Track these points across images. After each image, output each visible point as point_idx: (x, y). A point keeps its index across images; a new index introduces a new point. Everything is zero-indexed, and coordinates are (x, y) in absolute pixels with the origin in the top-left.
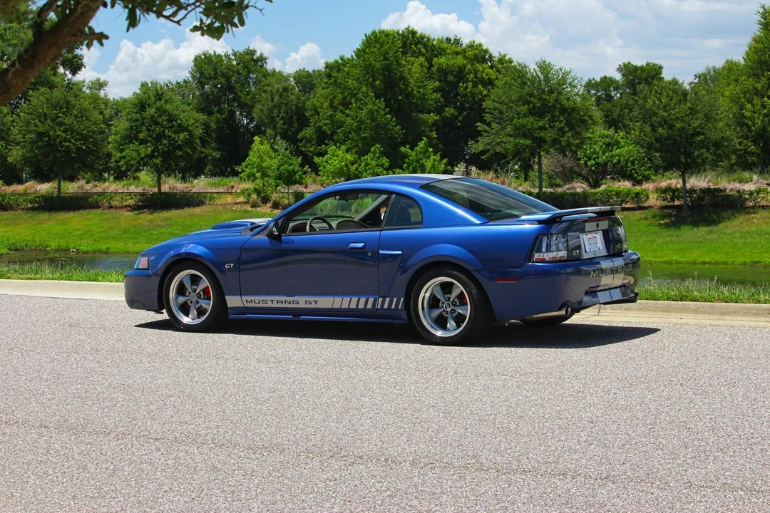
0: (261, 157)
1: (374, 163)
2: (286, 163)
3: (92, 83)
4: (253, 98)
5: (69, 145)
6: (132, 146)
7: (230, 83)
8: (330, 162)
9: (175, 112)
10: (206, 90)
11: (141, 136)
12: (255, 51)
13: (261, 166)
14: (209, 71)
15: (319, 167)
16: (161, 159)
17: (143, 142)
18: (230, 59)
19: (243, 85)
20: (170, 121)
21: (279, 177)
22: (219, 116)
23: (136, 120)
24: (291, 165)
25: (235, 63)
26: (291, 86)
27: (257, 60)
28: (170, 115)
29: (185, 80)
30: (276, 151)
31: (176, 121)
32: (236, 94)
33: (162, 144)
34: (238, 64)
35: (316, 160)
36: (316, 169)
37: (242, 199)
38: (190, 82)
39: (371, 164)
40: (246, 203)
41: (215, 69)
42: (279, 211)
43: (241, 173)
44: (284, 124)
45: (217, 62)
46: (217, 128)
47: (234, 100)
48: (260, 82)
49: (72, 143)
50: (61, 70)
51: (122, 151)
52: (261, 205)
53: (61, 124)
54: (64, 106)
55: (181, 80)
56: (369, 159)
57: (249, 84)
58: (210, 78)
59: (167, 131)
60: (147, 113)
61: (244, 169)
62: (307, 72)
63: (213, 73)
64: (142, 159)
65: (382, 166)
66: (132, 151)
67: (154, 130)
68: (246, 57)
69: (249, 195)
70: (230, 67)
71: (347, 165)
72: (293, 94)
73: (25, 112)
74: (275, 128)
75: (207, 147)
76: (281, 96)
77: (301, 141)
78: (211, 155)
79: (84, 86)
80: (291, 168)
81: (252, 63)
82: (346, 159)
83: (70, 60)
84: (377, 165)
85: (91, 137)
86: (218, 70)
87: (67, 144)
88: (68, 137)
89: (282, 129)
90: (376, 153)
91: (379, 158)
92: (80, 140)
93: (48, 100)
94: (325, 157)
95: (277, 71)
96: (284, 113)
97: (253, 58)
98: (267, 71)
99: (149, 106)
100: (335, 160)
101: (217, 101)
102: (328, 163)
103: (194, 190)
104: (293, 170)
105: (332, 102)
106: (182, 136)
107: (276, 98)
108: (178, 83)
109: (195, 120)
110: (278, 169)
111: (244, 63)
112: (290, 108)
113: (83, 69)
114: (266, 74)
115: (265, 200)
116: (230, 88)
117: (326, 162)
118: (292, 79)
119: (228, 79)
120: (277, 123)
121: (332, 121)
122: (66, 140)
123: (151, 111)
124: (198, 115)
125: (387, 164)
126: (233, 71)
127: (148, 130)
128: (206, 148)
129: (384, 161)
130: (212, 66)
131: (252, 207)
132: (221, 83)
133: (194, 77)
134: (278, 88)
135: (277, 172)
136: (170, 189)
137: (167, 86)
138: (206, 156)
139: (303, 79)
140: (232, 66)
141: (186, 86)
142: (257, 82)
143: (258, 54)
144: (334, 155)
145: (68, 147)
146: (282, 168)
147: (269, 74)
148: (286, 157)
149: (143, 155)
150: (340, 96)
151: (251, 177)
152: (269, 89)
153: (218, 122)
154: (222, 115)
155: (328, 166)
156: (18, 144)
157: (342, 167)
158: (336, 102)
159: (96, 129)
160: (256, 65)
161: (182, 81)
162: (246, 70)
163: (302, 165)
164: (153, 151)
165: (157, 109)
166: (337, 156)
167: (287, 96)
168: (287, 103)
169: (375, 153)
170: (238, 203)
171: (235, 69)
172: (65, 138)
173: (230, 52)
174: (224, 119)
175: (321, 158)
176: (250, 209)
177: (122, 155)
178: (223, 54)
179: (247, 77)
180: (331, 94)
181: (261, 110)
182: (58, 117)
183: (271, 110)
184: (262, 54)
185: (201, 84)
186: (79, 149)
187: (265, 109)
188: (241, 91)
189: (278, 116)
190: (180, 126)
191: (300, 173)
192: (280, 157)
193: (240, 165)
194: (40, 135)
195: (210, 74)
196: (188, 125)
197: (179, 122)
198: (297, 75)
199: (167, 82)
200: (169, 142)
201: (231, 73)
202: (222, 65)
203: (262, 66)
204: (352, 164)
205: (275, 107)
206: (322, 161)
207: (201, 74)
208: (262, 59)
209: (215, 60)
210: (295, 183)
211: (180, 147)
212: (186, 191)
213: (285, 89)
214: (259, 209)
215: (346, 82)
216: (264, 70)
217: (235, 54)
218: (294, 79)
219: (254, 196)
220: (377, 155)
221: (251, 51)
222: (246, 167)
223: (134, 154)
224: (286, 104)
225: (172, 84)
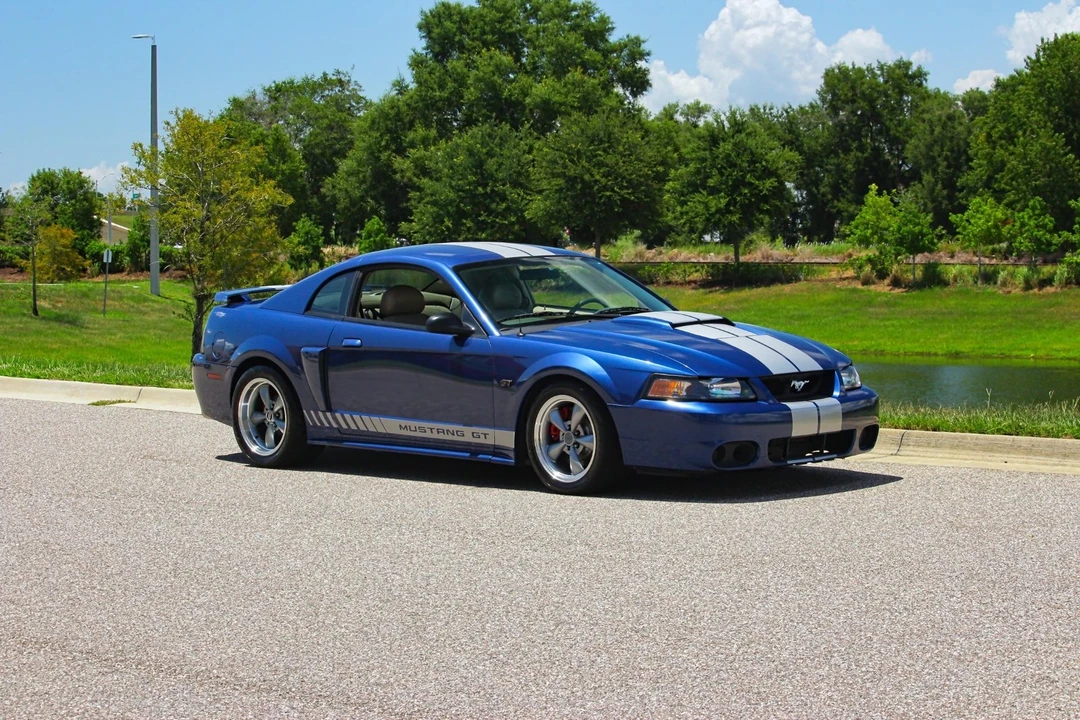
0: (877, 213)
1: (1032, 223)
2: (910, 221)
3: (688, 107)
4: (907, 129)
5: (611, 196)
6: (698, 197)
7: (873, 107)
8: (972, 221)
9: (759, 151)
10: (840, 118)
11: (711, 182)
12: (911, 63)
13: (878, 226)
14: (844, 90)
15: (957, 227)
16: (738, 216)
17: (713, 191)
18: (874, 76)
19: (893, 110)
20: (752, 162)
21: (900, 242)
22: (859, 154)
23: (704, 160)
24: (919, 224)
25: (881, 80)
26: (958, 114)
28: (752, 153)
29: (811, 104)
30: (896, 204)
31: (761, 163)
32: (883, 124)
33: (740, 194)
34: (886, 82)
35: (953, 218)
36: (952, 231)
37: (851, 273)
38: (818, 106)
39: (1028, 224)
40: (856, 278)
41: (853, 88)
42: (900, 290)
43: (849, 236)
44: (948, 167)
45: (856, 80)
46: (855, 172)
47: (880, 132)
48: (917, 106)
49: (616, 192)
50: (619, 89)
51: (683, 203)
52: (877, 281)
53: (600, 165)
54: (606, 139)
55: (805, 104)
56: (1026, 217)
57: (903, 109)
58: (846, 102)
59: (748, 176)
60: (721, 150)
61: (854, 230)
62: (981, 92)
63: (850, 94)
64: (712, 215)
65: (1044, 226)
66: (697, 202)
67: (730, 175)
68: (897, 71)
69: (860, 268)
70: (874, 87)
71: (996, 226)
72: (961, 124)
73: (550, 147)
74: (935, 171)
75: (841, 199)
77: (961, 190)
78: (847, 211)
79: (676, 112)
80: (917, 229)
81: (906, 80)
83: (630, 74)
84: (1037, 226)
85: (641, 184)
86: (858, 91)
87: (608, 193)
88: (610, 183)
89: (946, 174)
90: (1037, 208)
91: (1039, 215)
92: (627, 188)
93: (582, 131)
94: (966, 213)
95: (942, 92)
97: (907, 73)
98: (926, 92)
99: (724, 140)
101: (856, 134)
102: (970, 223)
103: (797, 260)
104: (921, 233)
106: (770, 183)
107: (938, 130)
108: (801, 108)
109: (787, 162)
110: (899, 229)
111: (893, 79)
112: (958, 145)
114: (926, 96)
115: (882, 275)
116: (876, 117)
117: (968, 221)
118: (960, 103)
119: (871, 102)
120: (938, 165)
122: (605, 188)
123: (726, 147)
124: (791, 154)
125: (1051, 225)
126: (878, 92)
127: (722, 174)
128: (839, 201)
129: (1046, 220)
130: (849, 85)
131: (864, 284)
132: (861, 108)
133: (823, 100)
134: (940, 116)
135: (898, 236)
136: (763, 258)
137: (787, 112)
138: (839, 212)
139: (976, 103)
140: (878, 85)
141: (813, 113)
142: (914, 107)
143: (914, 68)
144: (978, 211)
145: (609, 197)
146: (904, 229)
147: (929, 96)
148: (910, 213)
149: (713, 210)
150: (1001, 127)
151: (865, 242)
152: (926, 116)
153: (858, 162)
154: (863, 153)
155: (970, 227)
156: (540, 192)
157: (989, 229)
159: (650, 172)
160: (911, 84)
161: (807, 105)
162: (897, 90)
163: (933, 226)
164: (728, 205)
165: (735, 144)
166: (982, 213)
167: (953, 128)
168: (953, 137)
169: (1034, 208)
170: (845, 279)
171: (881, 89)
172: (606, 185)
173: (875, 65)
174: (866, 159)
175: (960, 215)
176: (860, 287)
177: (684, 209)
178: (864, 67)
179: (900, 101)
181: (916, 147)
182: (596, 156)
183: (930, 147)
184: (919, 68)
185: (834, 109)
186: (623, 200)
187: (921, 144)
188: (891, 120)
189: (939, 156)
190: (765, 169)
191: (930, 236)
192: (902, 214)
193: (848, 224)
194: (571, 181)
195: (846, 95)
196: (777, 169)
197: (764, 163)
199: (787, 106)
200: (750, 192)
201: (876, 95)
202: (863, 84)
203: (920, 85)
204: (1005, 222)
205: (935, 142)
206: (962, 220)
207: (834, 95)
208: (920, 75)
209: (854, 77)
210: (921, 250)
211: (765, 198)
212: (785, 260)
213: (951, 118)
214: (872, 287)
215: (1010, 106)
216: (923, 91)
217: (881, 68)
218: (963, 101)
219: (868, 268)
220: (1037, 212)
221: (904, 64)
222: (856, 227)
223: (700, 208)
224: (951, 139)
225: (793, 110)
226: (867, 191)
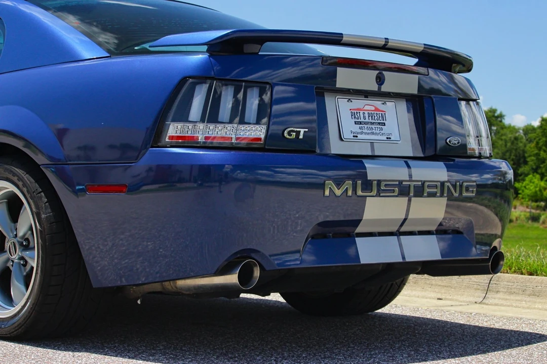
27: (497, 117)
76: (513, 143)
82: (540, 185)
96: (514, 156)
100: (531, 186)
105: (537, 143)
121: (538, 159)
158: (541, 144)
180: (537, 137)
198: (525, 128)
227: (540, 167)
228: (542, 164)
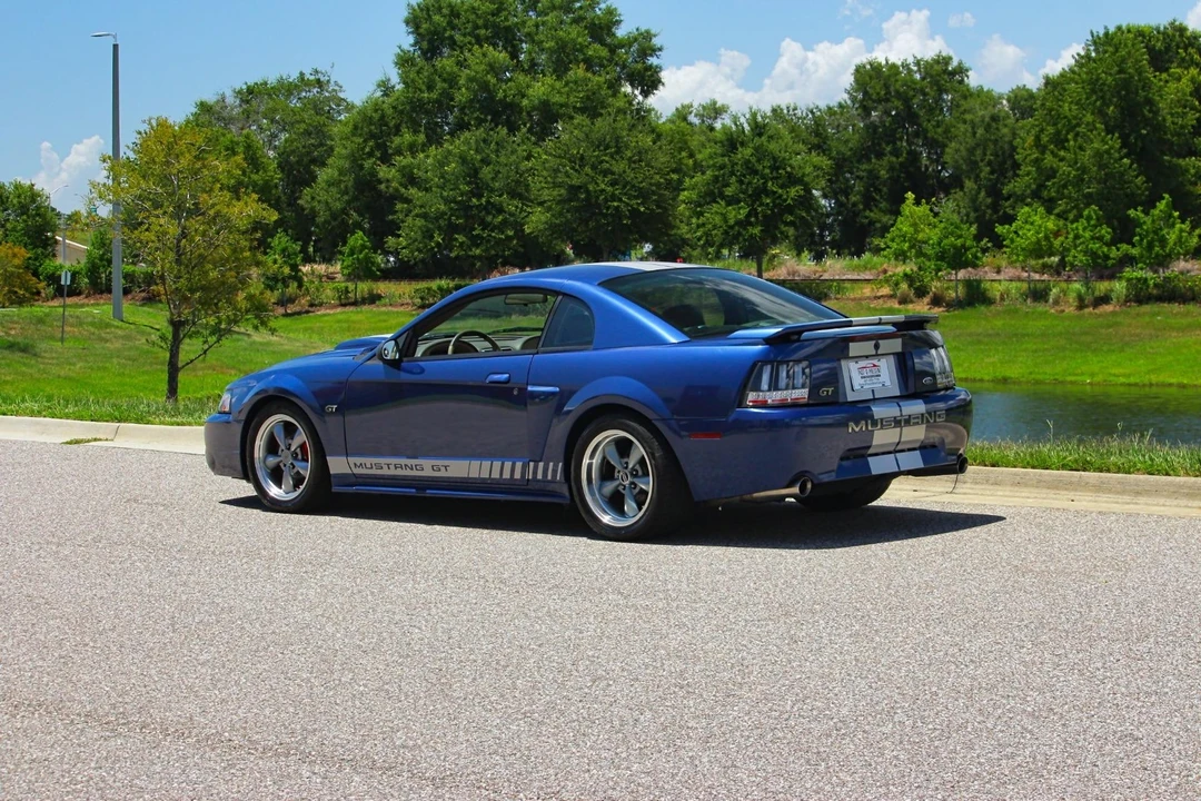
0: (914, 225)
1: (1087, 234)
2: (952, 234)
3: (704, 107)
4: (947, 131)
5: (618, 206)
6: (715, 207)
7: (909, 107)
8: (1020, 233)
9: (783, 154)
10: (872, 119)
11: (729, 191)
12: (950, 58)
13: (916, 239)
14: (876, 89)
15: (1004, 240)
16: (760, 228)
17: (732, 201)
18: (910, 70)
19: (931, 110)
20: (775, 168)
21: (941, 257)
22: (894, 159)
23: (722, 167)
24: (960, 237)
25: (918, 76)
26: (1002, 114)
27: (953, 73)
28: (775, 159)
29: (840, 103)
30: (936, 215)
31: (784, 169)
32: (919, 125)
33: (762, 204)
34: (923, 79)
35: (999, 229)
36: (998, 243)
37: (886, 290)
38: (848, 107)
39: (1083, 236)
40: (891, 297)
41: (886, 86)
42: (941, 309)
43: (884, 249)
44: (992, 173)
45: (889, 76)
46: (889, 178)
47: (917, 135)
48: (958, 106)
49: (624, 202)
50: (627, 89)
51: (700, 214)
52: (915, 299)
53: (605, 173)
54: (613, 144)
55: (834, 103)
56: (1080, 228)
57: (942, 109)
58: (879, 101)
59: (770, 184)
60: (739, 156)
61: (890, 243)
62: (1028, 90)
63: (883, 92)
64: (732, 227)
65: (1100, 239)
66: (714, 214)
67: (750, 183)
68: (936, 67)
69: (897, 284)
70: (909, 84)
71: (1047, 238)
72: (1006, 126)
73: (550, 154)
74: (977, 178)
75: (874, 208)
76: (988, 128)
77: (1008, 199)
78: (880, 221)
79: (691, 113)
80: (959, 242)
81: (946, 77)
82: (1046, 228)
83: (640, 72)
84: (1093, 238)
85: (654, 193)
86: (892, 89)
87: (616, 204)
88: (617, 192)
89: (990, 180)
90: (1092, 219)
91: (1095, 226)
92: (636, 197)
93: (587, 135)
94: (1014, 225)
95: (985, 90)
96: (991, 155)
97: (947, 69)
98: (968, 90)
99: (742, 144)
100: (1029, 230)
101: (891, 137)
102: (1018, 235)
103: (826, 276)
104: (963, 246)
105: (1038, 138)
106: (794, 191)
107: (980, 131)
108: (829, 108)
109: (815, 167)
110: (939, 244)
111: (931, 77)
112: (1001, 148)
113: (661, 87)
114: (968, 94)
115: (921, 292)
116: (910, 116)
117: (1016, 232)
118: (1005, 102)
119: (907, 101)
120: (981, 172)
121: (1038, 168)
122: (614, 198)
123: (745, 153)
124: (819, 158)
125: (1109, 237)
126: (914, 89)
127: (741, 182)
128: (871, 211)
129: (1103, 232)
130: (882, 82)
131: (900, 303)
132: (897, 108)
133: (854, 99)
134: (983, 117)
135: (938, 249)
136: (789, 274)
137: (812, 112)
138: (872, 223)
139: (1022, 103)
140: (914, 82)
141: (842, 114)
142: (954, 106)
143: (955, 63)
144: (1026, 222)
145: (617, 208)
146: (945, 241)
147: (971, 95)
148: (952, 224)
149: (732, 222)
150: (1051, 130)
151: (901, 256)
152: (968, 117)
153: (891, 168)
154: (898, 158)
155: (1018, 239)
156: (541, 204)
157: (1039, 241)
158: (1045, 139)
159: (662, 180)
160: (951, 81)
161: (836, 104)
162: (935, 88)
163: (978, 238)
164: (749, 215)
165: (756, 149)
166: (1032, 224)
167: (997, 129)
168: (996, 140)
169: (1089, 218)
170: (879, 298)
171: (918, 86)
172: (613, 194)
173: (910, 60)
174: (901, 164)
175: (1007, 226)
176: (897, 306)
177: (700, 221)
178: (900, 63)
179: (938, 100)
180: (1037, 126)
181: (957, 151)
182: (602, 162)
183: (971, 151)
184: (960, 63)
185: (866, 110)
186: (634, 213)
187: (962, 148)
188: (929, 121)
189: (982, 161)
190: (790, 175)
191: (974, 250)
192: (942, 225)
193: (883, 237)
194: (574, 190)
195: (878, 94)
196: (804, 175)
197: (789, 169)
198: (1012, 95)
199: (811, 106)
200: (773, 202)
201: (911, 93)
202: (897, 81)
203: (961, 82)
204: (1057, 234)
205: (978, 145)
206: (1009, 232)
207: (866, 93)
208: (961, 71)
209: (887, 73)
210: (965, 265)
211: (790, 210)
212: (813, 277)
213: (994, 118)
214: (910, 306)
215: (1060, 106)
216: (964, 89)
217: (918, 63)
218: (1009, 101)
219: (904, 286)
220: (1092, 222)
221: (944, 58)
222: (893, 240)
223: (718, 220)
224: (995, 142)
225: (820, 110)
226: (903, 200)
227: (1046, 187)
228: (1048, 179)
